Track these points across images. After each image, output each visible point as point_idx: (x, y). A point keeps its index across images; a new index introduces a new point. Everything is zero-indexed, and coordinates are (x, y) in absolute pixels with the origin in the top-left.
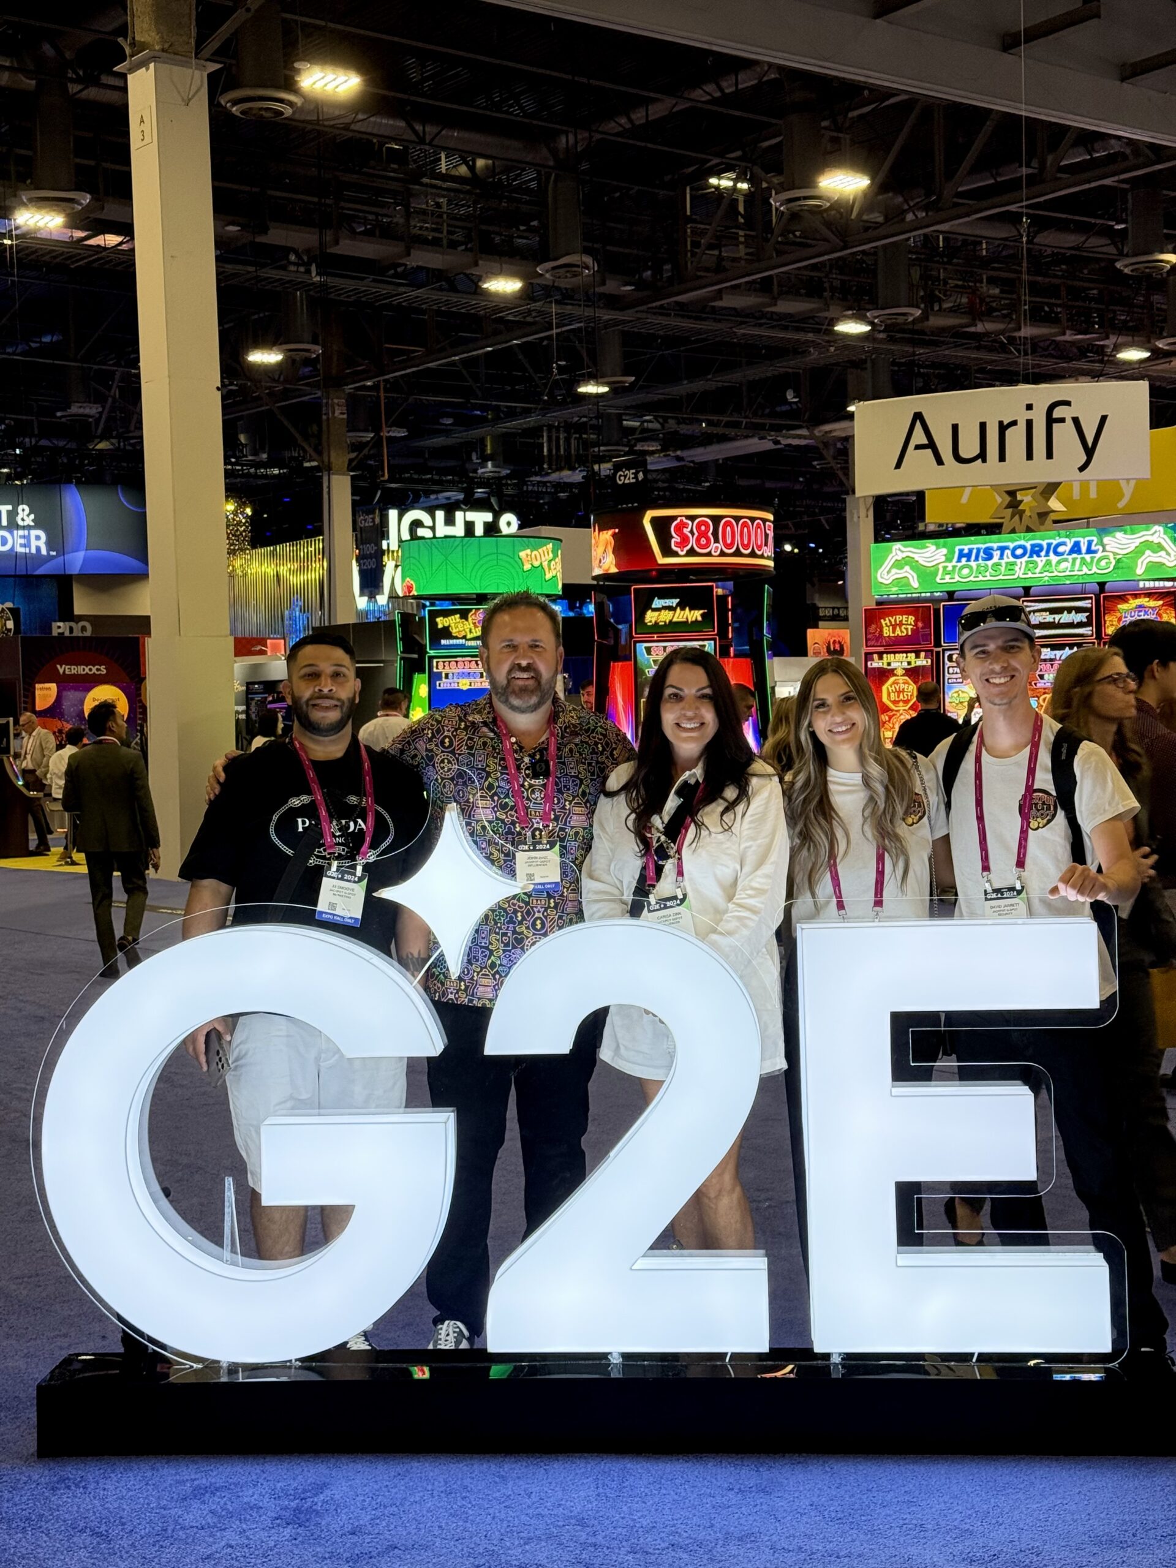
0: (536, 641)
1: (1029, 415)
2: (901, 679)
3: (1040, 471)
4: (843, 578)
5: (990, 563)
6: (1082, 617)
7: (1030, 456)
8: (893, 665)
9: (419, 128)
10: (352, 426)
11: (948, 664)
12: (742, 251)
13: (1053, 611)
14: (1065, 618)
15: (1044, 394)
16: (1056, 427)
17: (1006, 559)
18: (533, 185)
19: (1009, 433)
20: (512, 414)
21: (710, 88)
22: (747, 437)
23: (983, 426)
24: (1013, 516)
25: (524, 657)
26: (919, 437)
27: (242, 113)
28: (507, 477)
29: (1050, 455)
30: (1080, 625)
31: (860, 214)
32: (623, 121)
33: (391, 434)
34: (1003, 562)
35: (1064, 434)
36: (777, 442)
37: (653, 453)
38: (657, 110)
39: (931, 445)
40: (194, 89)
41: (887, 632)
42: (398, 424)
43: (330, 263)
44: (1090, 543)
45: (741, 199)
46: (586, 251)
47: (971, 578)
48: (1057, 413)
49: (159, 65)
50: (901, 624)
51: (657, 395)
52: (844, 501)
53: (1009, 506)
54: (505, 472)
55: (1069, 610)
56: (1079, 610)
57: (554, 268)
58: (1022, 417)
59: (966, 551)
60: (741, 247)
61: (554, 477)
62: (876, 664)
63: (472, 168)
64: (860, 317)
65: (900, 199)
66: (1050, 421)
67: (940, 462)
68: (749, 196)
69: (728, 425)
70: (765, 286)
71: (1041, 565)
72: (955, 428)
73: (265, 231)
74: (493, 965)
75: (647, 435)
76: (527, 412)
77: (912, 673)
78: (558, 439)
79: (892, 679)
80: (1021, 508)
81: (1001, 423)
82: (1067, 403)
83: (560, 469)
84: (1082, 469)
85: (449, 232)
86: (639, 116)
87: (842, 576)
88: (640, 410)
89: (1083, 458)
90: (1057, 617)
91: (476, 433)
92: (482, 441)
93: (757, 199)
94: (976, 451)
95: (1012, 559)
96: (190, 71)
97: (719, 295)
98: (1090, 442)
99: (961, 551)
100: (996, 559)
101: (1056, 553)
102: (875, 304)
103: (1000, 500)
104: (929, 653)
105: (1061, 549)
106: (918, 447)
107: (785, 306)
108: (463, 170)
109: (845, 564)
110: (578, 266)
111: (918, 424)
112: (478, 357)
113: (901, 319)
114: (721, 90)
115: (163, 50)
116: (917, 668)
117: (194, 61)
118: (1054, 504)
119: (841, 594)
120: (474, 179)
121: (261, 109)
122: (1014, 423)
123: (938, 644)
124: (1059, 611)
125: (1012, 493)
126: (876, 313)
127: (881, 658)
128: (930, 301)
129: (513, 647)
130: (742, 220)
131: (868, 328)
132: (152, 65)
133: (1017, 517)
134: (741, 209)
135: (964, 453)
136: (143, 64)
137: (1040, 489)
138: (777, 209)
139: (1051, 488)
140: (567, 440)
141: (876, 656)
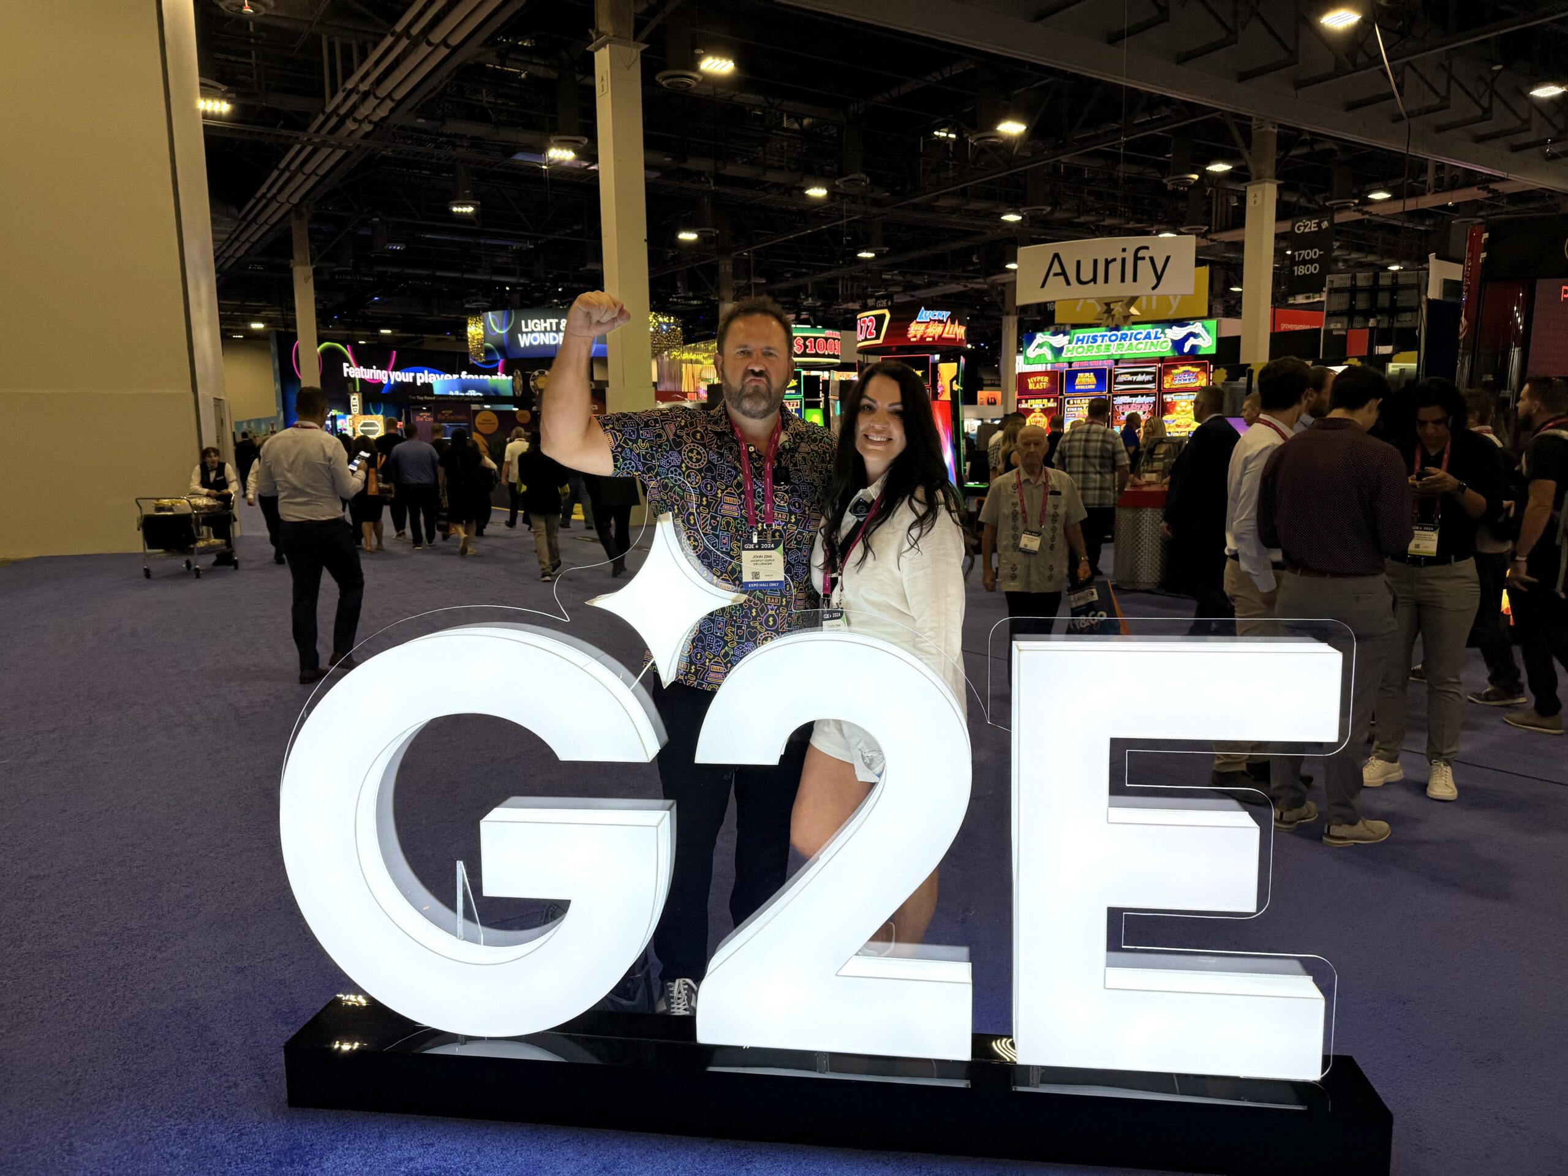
0: (769, 348)
1: (1124, 255)
2: (1038, 414)
3: (1129, 289)
4: (998, 363)
5: (1095, 345)
6: (1149, 378)
7: (1123, 280)
8: (1034, 407)
9: (771, 100)
10: (735, 276)
11: (1067, 405)
12: (951, 174)
13: (1132, 374)
14: (1140, 378)
15: (1133, 242)
16: (1139, 262)
17: (1105, 343)
18: (835, 135)
19: (1111, 266)
20: (823, 270)
21: (937, 74)
22: (950, 283)
23: (1095, 261)
24: (1108, 318)
25: (757, 363)
26: (1056, 268)
27: (668, 85)
28: (820, 306)
29: (1135, 280)
30: (1149, 382)
31: (1018, 151)
32: (886, 95)
33: (758, 281)
34: (1103, 344)
35: (1144, 267)
36: (966, 286)
37: (897, 293)
38: (905, 89)
39: (1063, 273)
40: (632, 60)
41: (1031, 387)
42: (761, 275)
43: (720, 179)
44: (1157, 332)
45: (951, 144)
46: (863, 172)
47: (1084, 354)
48: (1141, 254)
49: (613, 45)
50: (1040, 381)
51: (900, 259)
52: (1001, 319)
53: (1105, 312)
54: (819, 304)
55: (1142, 373)
56: (1148, 373)
57: (845, 181)
58: (1119, 256)
59: (1081, 338)
60: (951, 171)
61: (845, 306)
62: (1023, 406)
63: (801, 124)
64: (1017, 213)
65: (1041, 144)
66: (1136, 258)
67: (1068, 283)
68: (956, 142)
69: (939, 276)
70: (963, 193)
71: (1126, 346)
72: (1079, 263)
73: (685, 160)
74: (726, 655)
75: (895, 283)
76: (829, 269)
77: (1045, 411)
78: (847, 285)
79: (1033, 415)
80: (1113, 313)
81: (1106, 260)
82: (1147, 248)
83: (847, 302)
84: (1154, 288)
85: (788, 162)
86: (895, 92)
87: (998, 362)
88: (891, 267)
89: (1155, 282)
90: (1135, 378)
91: (801, 281)
92: (806, 286)
93: (961, 141)
94: (1091, 276)
95: (1109, 343)
96: (630, 49)
97: (937, 198)
98: (1159, 272)
99: (1078, 337)
100: (1099, 342)
101: (1136, 339)
102: (1024, 205)
103: (1099, 308)
104: (1056, 399)
105: (1138, 337)
106: (1055, 275)
107: (973, 206)
108: (796, 126)
109: (1000, 356)
110: (857, 180)
111: (1056, 260)
112: (804, 235)
113: (1039, 213)
114: (942, 75)
115: (614, 36)
116: (1051, 408)
117: (632, 43)
118: (1133, 311)
119: (997, 372)
120: (802, 131)
121: (678, 83)
122: (1114, 260)
123: (1061, 394)
124: (1136, 374)
125: (1108, 304)
126: (1025, 209)
127: (1027, 402)
128: (1055, 204)
129: (747, 354)
130: (951, 155)
131: (1020, 218)
132: (608, 46)
133: (1110, 319)
134: (951, 149)
135: (1083, 278)
136: (603, 45)
137: (1126, 301)
138: (972, 144)
139: (1132, 301)
140: (852, 286)
141: (1024, 401)
